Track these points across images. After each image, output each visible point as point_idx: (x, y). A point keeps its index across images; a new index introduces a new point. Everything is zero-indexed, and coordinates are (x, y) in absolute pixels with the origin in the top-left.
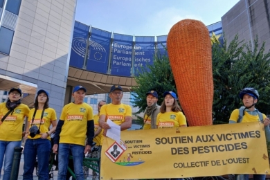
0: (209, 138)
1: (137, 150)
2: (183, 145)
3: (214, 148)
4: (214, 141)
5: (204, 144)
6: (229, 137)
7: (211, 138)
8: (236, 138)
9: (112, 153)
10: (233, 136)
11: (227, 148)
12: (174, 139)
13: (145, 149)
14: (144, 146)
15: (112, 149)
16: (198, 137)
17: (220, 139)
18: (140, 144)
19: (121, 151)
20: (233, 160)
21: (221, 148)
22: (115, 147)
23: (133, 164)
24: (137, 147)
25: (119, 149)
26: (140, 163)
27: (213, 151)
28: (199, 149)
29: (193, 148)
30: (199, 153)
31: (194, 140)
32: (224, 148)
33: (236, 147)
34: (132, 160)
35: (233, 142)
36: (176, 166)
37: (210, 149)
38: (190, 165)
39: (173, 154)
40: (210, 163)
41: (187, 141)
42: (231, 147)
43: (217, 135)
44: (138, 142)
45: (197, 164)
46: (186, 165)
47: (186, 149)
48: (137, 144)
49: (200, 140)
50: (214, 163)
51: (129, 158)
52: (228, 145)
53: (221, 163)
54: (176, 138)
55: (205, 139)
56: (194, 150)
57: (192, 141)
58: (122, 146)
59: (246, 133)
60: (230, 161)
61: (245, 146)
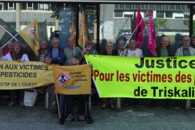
0: (14, 67)
3: (16, 74)
4: (17, 69)
5: (9, 71)
6: (27, 67)
7: (16, 67)
8: (31, 69)
10: (30, 67)
11: (24, 75)
16: (7, 65)
17: (21, 68)
20: (26, 85)
21: (21, 75)
27: (15, 76)
28: (6, 74)
30: (5, 76)
31: (4, 67)
33: (30, 75)
35: (29, 71)
37: (13, 74)
40: (11, 84)
42: (26, 75)
43: (20, 65)
45: (2, 84)
49: (8, 67)
50: (13, 85)
52: (25, 73)
53: (18, 85)
55: (11, 67)
56: (2, 74)
57: (2, 68)
59: (39, 66)
60: (24, 85)
61: (35, 75)
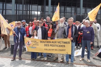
1: (35, 44)
2: (48, 44)
5: (53, 44)
6: (61, 42)
7: (56, 42)
9: (28, 44)
11: (60, 46)
12: (46, 42)
13: (37, 44)
14: (37, 43)
15: (28, 43)
17: (58, 43)
18: (36, 42)
19: (30, 44)
20: (61, 50)
21: (58, 46)
22: (28, 42)
23: (33, 48)
25: (29, 43)
26: (35, 48)
28: (52, 45)
31: (51, 42)
33: (62, 46)
34: (33, 47)
35: (61, 44)
36: (45, 49)
37: (55, 45)
38: (49, 50)
39: (44, 46)
41: (49, 42)
42: (61, 46)
44: (35, 41)
45: (51, 50)
47: (48, 45)
48: (35, 42)
50: (55, 50)
53: (57, 50)
58: (30, 42)
59: (66, 42)
61: (64, 46)
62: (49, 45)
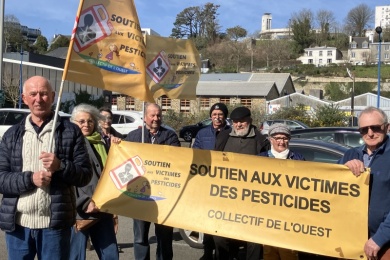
0: (273, 179)
1: (160, 178)
2: (230, 183)
4: (279, 185)
5: (262, 188)
6: (305, 184)
7: (277, 180)
8: (315, 189)
9: (121, 175)
10: (312, 183)
11: (298, 204)
12: (218, 171)
13: (172, 180)
14: (172, 174)
15: (122, 169)
16: (256, 173)
17: (290, 185)
18: (167, 169)
19: (136, 175)
21: (289, 201)
22: (128, 168)
24: (161, 173)
25: (133, 171)
26: (159, 198)
27: (274, 203)
28: (253, 194)
29: (244, 190)
30: (253, 200)
31: (250, 177)
32: (293, 202)
33: (312, 204)
35: (310, 195)
36: (212, 214)
37: (271, 197)
38: (233, 218)
39: (211, 194)
40: (265, 221)
41: (237, 177)
42: (304, 204)
43: (287, 176)
44: (164, 165)
45: (245, 219)
46: (227, 217)
47: (233, 190)
48: (162, 169)
49: (258, 179)
50: (270, 224)
51: (144, 188)
52: (301, 198)
53: (282, 227)
54: (222, 169)
55: (266, 180)
56: (246, 193)
57: (245, 179)
59: (335, 184)
60: (297, 228)
61: (326, 207)
62: (240, 194)
